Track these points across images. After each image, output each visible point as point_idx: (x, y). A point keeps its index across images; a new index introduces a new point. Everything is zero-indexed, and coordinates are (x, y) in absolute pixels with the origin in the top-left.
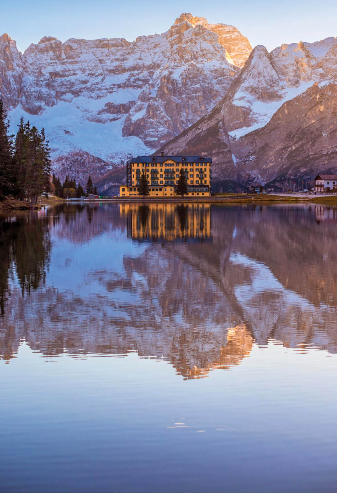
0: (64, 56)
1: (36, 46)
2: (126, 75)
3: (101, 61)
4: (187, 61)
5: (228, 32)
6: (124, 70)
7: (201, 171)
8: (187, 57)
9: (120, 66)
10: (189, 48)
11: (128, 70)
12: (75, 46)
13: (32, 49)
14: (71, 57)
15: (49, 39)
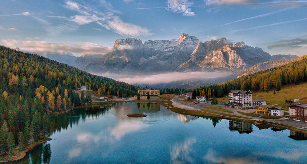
0: (153, 44)
1: (147, 42)
2: (169, 49)
3: (163, 46)
4: (183, 45)
5: (194, 38)
6: (168, 48)
7: (156, 92)
8: (184, 44)
9: (167, 47)
10: (184, 42)
11: (169, 48)
12: (156, 42)
13: (146, 43)
14: (155, 45)
15: (150, 40)
